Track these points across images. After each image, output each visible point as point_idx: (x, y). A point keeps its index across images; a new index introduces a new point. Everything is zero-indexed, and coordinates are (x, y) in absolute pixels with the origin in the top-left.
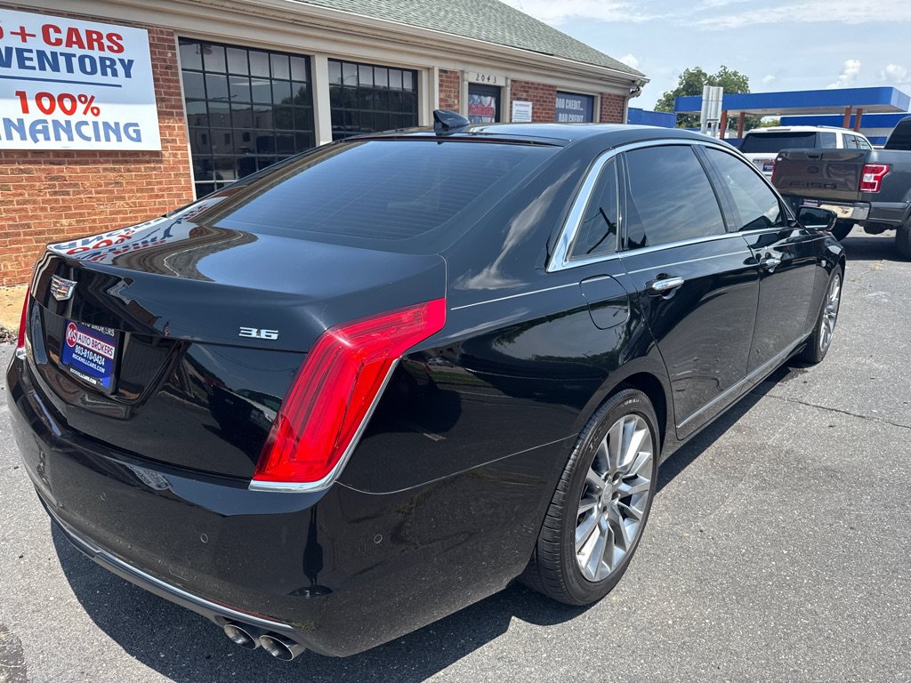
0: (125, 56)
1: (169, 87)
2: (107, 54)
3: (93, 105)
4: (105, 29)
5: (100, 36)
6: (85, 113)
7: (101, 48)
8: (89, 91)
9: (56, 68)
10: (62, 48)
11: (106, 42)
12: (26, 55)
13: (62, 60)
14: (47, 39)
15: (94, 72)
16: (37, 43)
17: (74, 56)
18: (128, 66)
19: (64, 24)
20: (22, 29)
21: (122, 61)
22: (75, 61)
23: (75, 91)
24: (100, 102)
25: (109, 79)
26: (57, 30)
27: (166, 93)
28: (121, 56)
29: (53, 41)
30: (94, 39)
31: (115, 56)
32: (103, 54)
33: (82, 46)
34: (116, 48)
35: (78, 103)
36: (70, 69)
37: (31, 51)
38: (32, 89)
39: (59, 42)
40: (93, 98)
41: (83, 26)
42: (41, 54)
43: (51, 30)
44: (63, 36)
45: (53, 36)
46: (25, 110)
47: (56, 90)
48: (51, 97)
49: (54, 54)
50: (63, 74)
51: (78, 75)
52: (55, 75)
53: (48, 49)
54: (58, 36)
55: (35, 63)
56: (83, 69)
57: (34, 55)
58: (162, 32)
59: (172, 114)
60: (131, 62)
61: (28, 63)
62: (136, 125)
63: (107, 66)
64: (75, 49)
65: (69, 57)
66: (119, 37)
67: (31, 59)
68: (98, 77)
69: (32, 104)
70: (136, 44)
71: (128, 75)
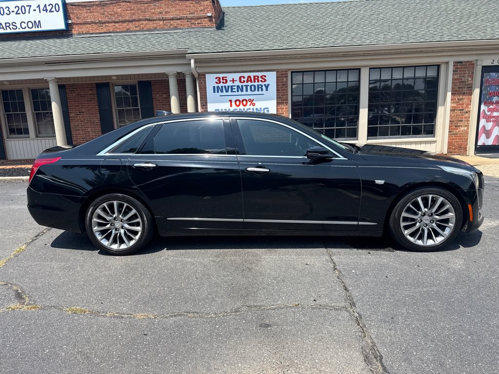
0: (266, 83)
1: (283, 92)
2: (260, 83)
3: (253, 102)
4: (260, 74)
5: (258, 77)
6: (250, 105)
7: (258, 81)
8: (252, 97)
9: (242, 91)
10: (245, 84)
11: (260, 79)
12: (233, 87)
13: (244, 88)
14: (240, 81)
15: (255, 90)
16: (237, 83)
17: (249, 85)
18: (267, 87)
19: (246, 75)
20: (233, 79)
21: (265, 85)
22: (249, 87)
23: (247, 98)
24: (256, 101)
25: (260, 92)
26: (244, 77)
27: (281, 95)
28: (265, 83)
29: (242, 81)
30: (256, 78)
31: (263, 84)
32: (258, 84)
33: (251, 82)
34: (263, 80)
35: (248, 102)
36: (247, 91)
37: (235, 86)
38: (234, 99)
39: (244, 81)
40: (253, 100)
41: (252, 75)
42: (238, 87)
43: (242, 78)
44: (246, 79)
45: (243, 79)
46: (231, 106)
47: (241, 98)
48: (239, 101)
49: (242, 86)
50: (244, 92)
51: (249, 92)
52: (242, 93)
53: (240, 84)
54: (244, 79)
55: (236, 90)
56: (251, 90)
57: (236, 87)
58: (283, 71)
59: (283, 103)
60: (268, 85)
61: (234, 90)
62: (268, 108)
63: (260, 88)
64: (250, 84)
65: (247, 86)
66: (265, 76)
67: (235, 89)
68: (256, 92)
69: (233, 103)
70: (271, 78)
71: (267, 90)
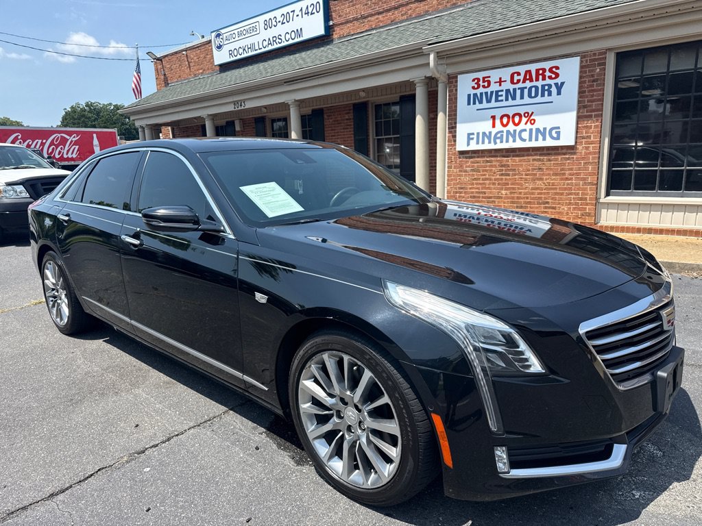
0: (559, 81)
1: (592, 96)
2: (548, 81)
3: (532, 118)
4: (547, 65)
5: (544, 70)
6: (526, 124)
7: (544, 79)
8: (529, 109)
9: (514, 98)
10: (521, 85)
11: (548, 74)
12: (500, 93)
13: (518, 92)
14: (512, 82)
15: (536, 95)
16: (507, 85)
17: (526, 88)
18: (559, 88)
19: (522, 69)
20: (500, 79)
21: (556, 84)
22: (526, 91)
23: (522, 110)
24: (536, 115)
25: (546, 99)
26: (519, 74)
27: (588, 101)
28: (555, 81)
29: (515, 81)
30: (541, 73)
31: (552, 82)
32: (544, 82)
33: (531, 80)
34: (553, 76)
35: (523, 117)
36: (522, 97)
37: (502, 91)
38: (498, 113)
39: (518, 81)
40: (533, 113)
41: (533, 68)
42: (508, 91)
43: (516, 75)
44: (521, 77)
45: (516, 77)
46: (494, 126)
47: (511, 112)
48: (508, 116)
49: (515, 90)
50: (518, 101)
51: (527, 100)
52: (514, 103)
53: (511, 87)
54: (519, 78)
55: (503, 98)
56: (530, 96)
57: (504, 93)
58: (595, 54)
59: (591, 116)
60: (563, 84)
61: (500, 98)
62: (559, 128)
63: (546, 90)
64: (528, 84)
65: (522, 89)
66: (557, 68)
67: (502, 95)
68: (539, 99)
69: (498, 122)
70: (570, 70)
71: (559, 93)
